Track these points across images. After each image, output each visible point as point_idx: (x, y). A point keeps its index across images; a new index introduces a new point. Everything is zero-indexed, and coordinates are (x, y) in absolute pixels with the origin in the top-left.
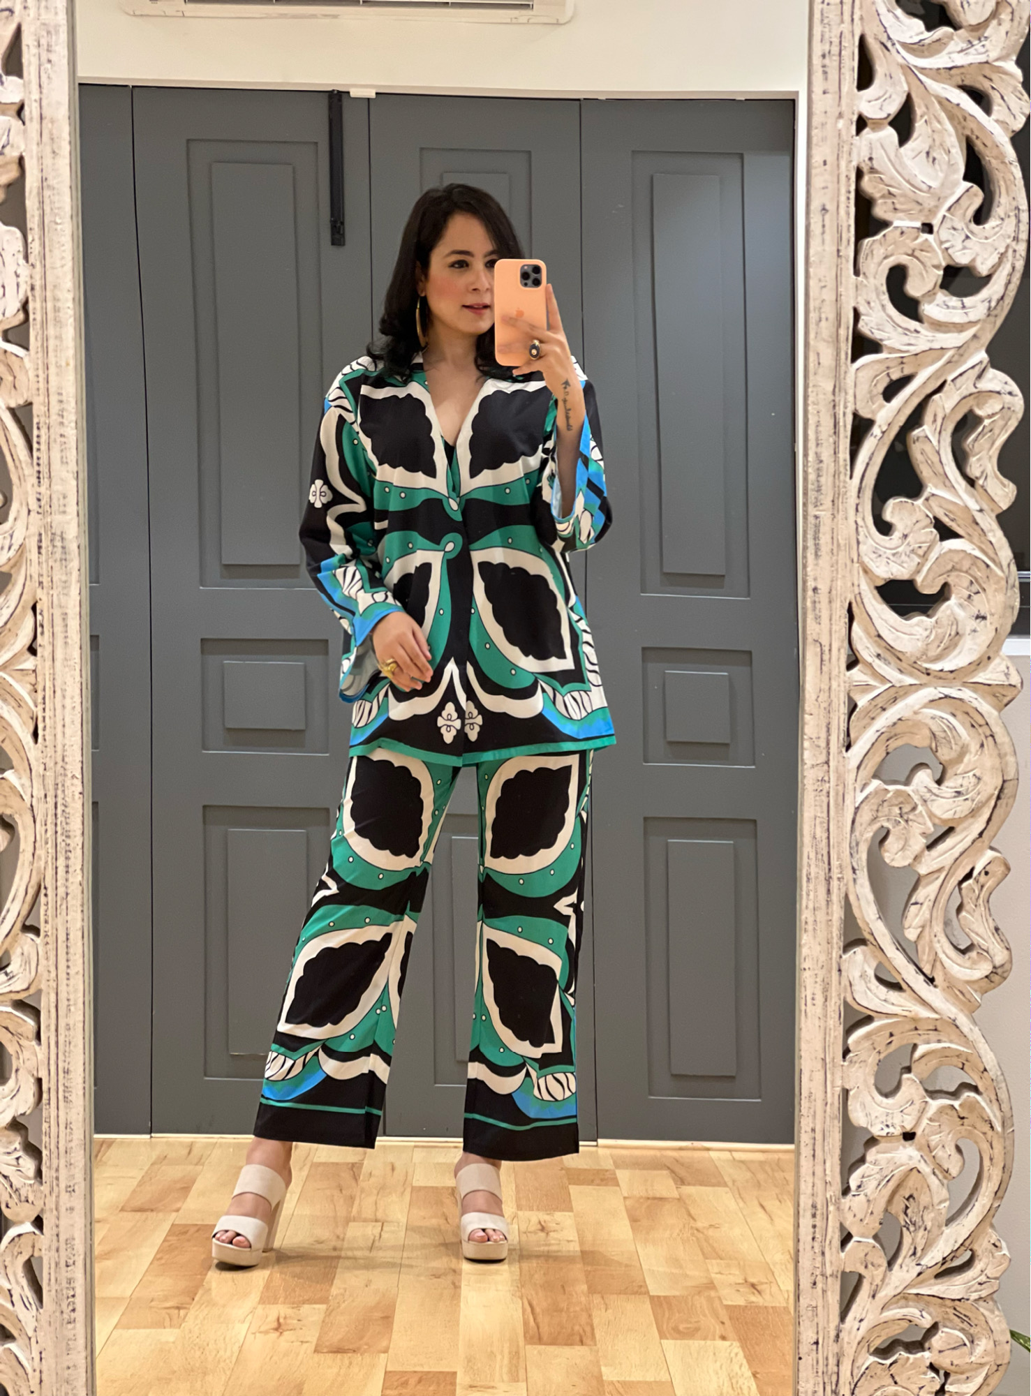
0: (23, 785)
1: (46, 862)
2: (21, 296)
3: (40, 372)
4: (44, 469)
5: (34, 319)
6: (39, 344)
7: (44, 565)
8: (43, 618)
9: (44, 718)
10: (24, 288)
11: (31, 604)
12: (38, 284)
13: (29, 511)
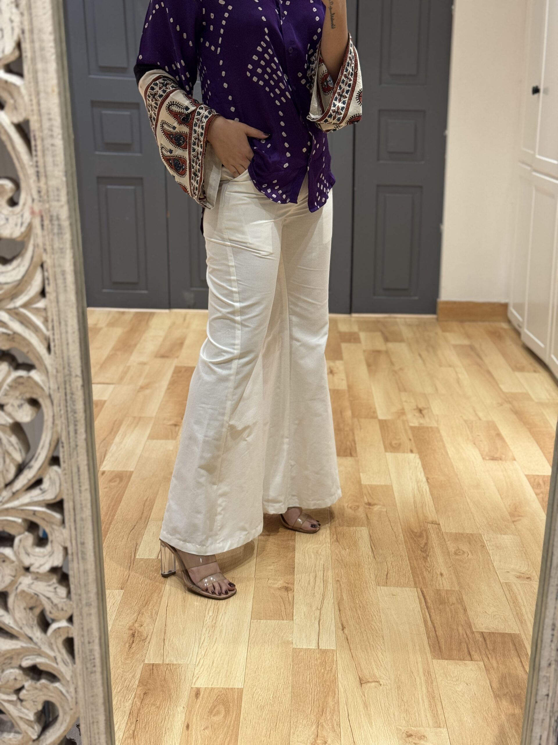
0: (43, 381)
1: (62, 428)
2: (15, 38)
3: (33, 97)
4: (41, 170)
5: (26, 57)
6: (31, 76)
7: (47, 238)
8: (50, 273)
9: (54, 340)
10: (17, 31)
11: (40, 263)
12: (27, 28)
13: (33, 200)
